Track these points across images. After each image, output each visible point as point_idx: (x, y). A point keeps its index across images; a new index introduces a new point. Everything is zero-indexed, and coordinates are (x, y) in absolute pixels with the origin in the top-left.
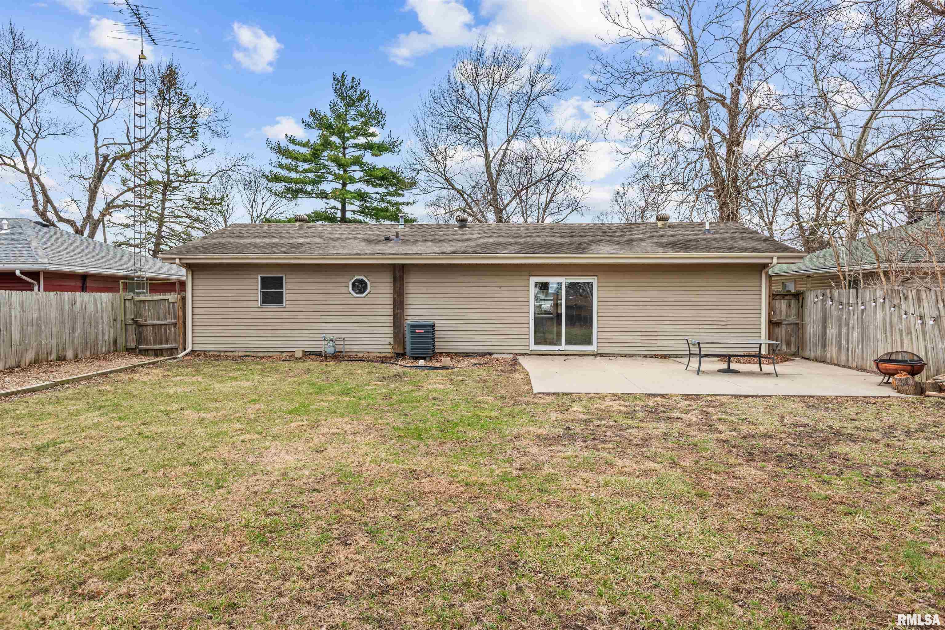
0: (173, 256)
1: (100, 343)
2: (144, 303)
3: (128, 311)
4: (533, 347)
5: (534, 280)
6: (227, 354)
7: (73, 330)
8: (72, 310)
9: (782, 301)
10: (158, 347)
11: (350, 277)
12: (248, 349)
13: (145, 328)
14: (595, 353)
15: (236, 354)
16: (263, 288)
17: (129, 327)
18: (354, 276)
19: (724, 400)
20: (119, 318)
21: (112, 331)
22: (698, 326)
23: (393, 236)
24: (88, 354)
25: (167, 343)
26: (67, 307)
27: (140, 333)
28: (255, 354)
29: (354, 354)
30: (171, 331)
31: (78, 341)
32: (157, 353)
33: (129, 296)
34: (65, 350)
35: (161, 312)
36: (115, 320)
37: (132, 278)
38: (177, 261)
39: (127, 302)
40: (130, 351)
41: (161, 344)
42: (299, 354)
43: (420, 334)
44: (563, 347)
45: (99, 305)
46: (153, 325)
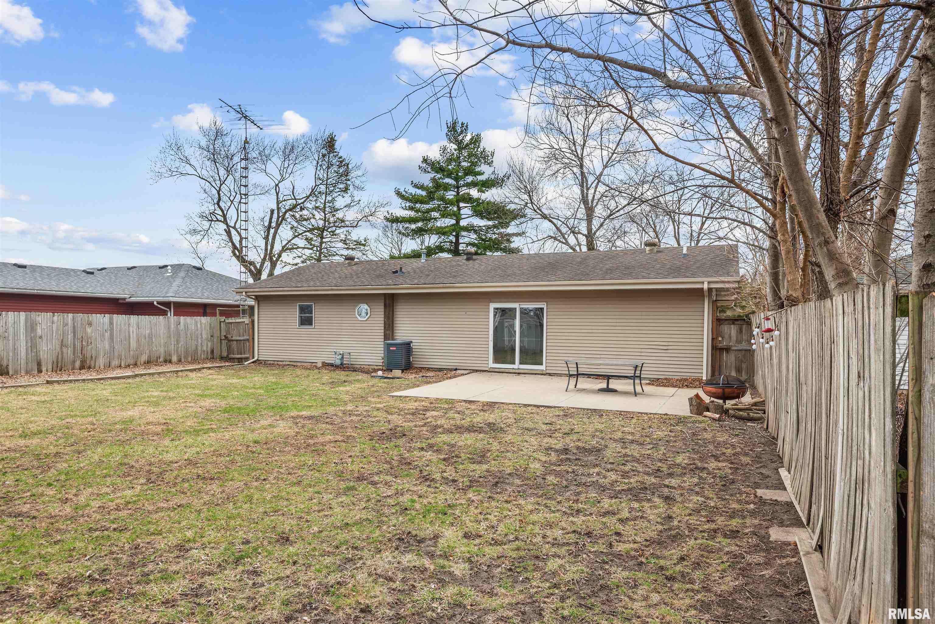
0: (241, 290)
1: (199, 352)
2: (231, 324)
3: (222, 329)
4: (492, 365)
5: (493, 306)
6: (279, 363)
7: (178, 342)
8: (177, 329)
9: (732, 326)
10: (239, 356)
11: (357, 304)
13: (232, 342)
14: (544, 372)
15: (284, 363)
16: (300, 313)
17: (223, 341)
18: (360, 303)
20: (215, 335)
21: (209, 344)
22: (640, 350)
23: (398, 269)
24: (190, 359)
25: (244, 354)
26: (173, 326)
27: (230, 346)
28: (295, 364)
29: (359, 366)
30: (246, 345)
31: (182, 350)
33: (223, 319)
34: (170, 355)
35: (241, 331)
36: (212, 336)
37: (238, 306)
38: (244, 293)
39: (222, 323)
40: (222, 358)
42: (319, 365)
43: (393, 351)
44: (517, 365)
45: (199, 326)
46: (237, 341)
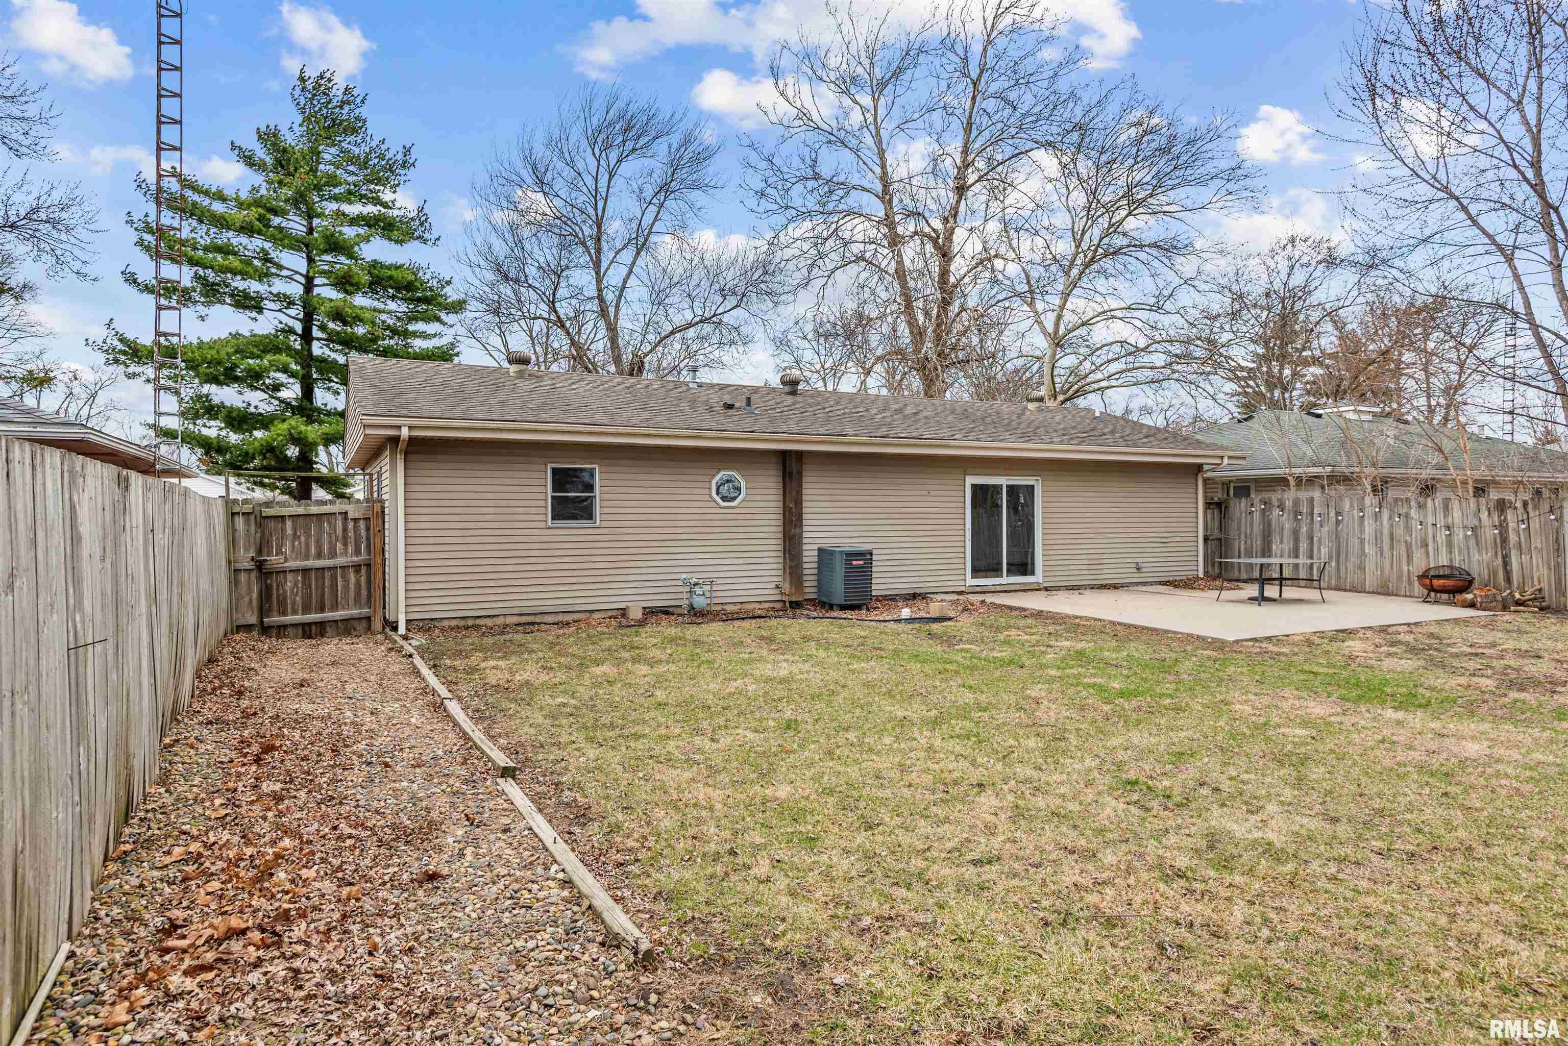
2: (284, 522)
4: (971, 582)
5: (971, 480)
6: (478, 622)
10: (313, 617)
11: (713, 472)
12: (525, 611)
13: (281, 577)
14: (1041, 586)
15: (499, 621)
16: (554, 491)
17: (244, 577)
18: (719, 470)
19: (1400, 629)
25: (335, 607)
27: (268, 588)
28: (538, 619)
30: (346, 581)
32: (311, 631)
39: (239, 519)
41: (322, 610)
42: (636, 614)
43: (857, 567)
44: (1005, 579)
46: (304, 571)
